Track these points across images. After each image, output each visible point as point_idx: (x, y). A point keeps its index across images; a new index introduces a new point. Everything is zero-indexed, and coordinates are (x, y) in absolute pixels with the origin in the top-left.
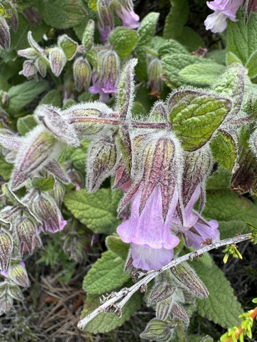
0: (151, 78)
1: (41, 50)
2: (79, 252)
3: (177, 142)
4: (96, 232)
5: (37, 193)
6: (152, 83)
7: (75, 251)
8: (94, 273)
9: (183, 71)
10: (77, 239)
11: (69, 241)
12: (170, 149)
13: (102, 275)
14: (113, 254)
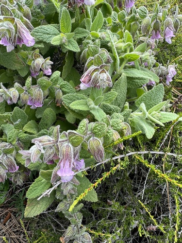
0: (57, 98)
1: (6, 90)
2: (22, 181)
3: (71, 146)
4: (32, 170)
5: (5, 155)
6: (58, 101)
7: (19, 181)
8: (31, 189)
9: (71, 104)
10: (20, 174)
11: (16, 176)
12: (69, 149)
13: (35, 190)
14: (42, 178)
